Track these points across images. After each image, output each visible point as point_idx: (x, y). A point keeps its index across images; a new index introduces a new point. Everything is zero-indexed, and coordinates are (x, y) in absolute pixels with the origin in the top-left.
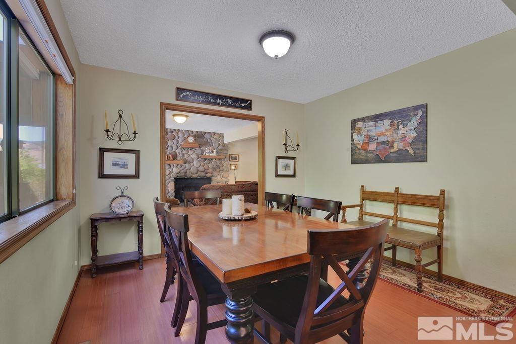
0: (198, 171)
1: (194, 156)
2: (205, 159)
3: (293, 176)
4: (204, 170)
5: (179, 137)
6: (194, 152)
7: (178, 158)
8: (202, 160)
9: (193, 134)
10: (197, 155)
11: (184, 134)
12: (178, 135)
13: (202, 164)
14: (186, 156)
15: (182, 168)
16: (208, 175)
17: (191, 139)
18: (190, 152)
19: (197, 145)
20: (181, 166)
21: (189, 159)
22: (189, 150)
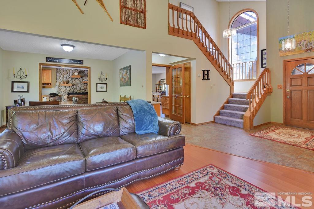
0: (81, 89)
1: (78, 82)
2: (85, 83)
3: (106, 91)
4: (84, 89)
5: (70, 73)
6: (79, 80)
7: (70, 83)
8: (83, 84)
9: (78, 71)
10: (80, 81)
11: (73, 71)
12: (69, 72)
13: (83, 86)
14: (74, 82)
15: (72, 88)
16: (86, 91)
17: (76, 74)
18: (77, 80)
19: (79, 77)
20: (71, 87)
21: (76, 83)
22: (76, 79)
